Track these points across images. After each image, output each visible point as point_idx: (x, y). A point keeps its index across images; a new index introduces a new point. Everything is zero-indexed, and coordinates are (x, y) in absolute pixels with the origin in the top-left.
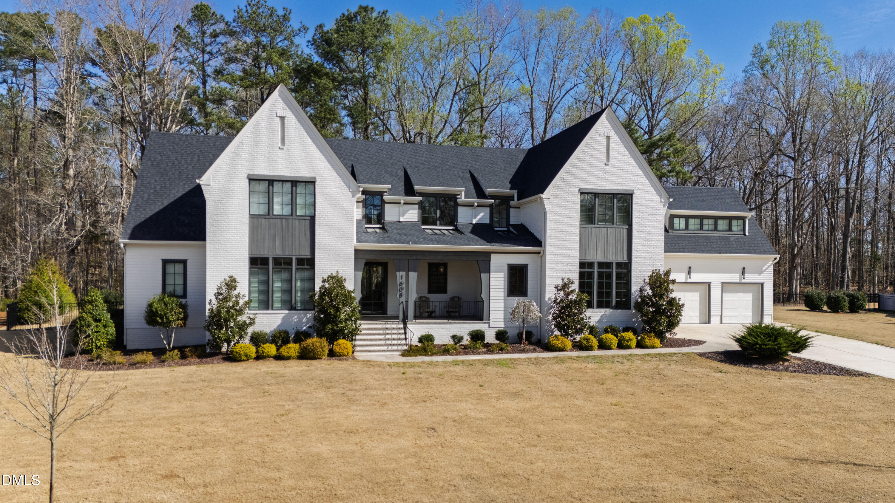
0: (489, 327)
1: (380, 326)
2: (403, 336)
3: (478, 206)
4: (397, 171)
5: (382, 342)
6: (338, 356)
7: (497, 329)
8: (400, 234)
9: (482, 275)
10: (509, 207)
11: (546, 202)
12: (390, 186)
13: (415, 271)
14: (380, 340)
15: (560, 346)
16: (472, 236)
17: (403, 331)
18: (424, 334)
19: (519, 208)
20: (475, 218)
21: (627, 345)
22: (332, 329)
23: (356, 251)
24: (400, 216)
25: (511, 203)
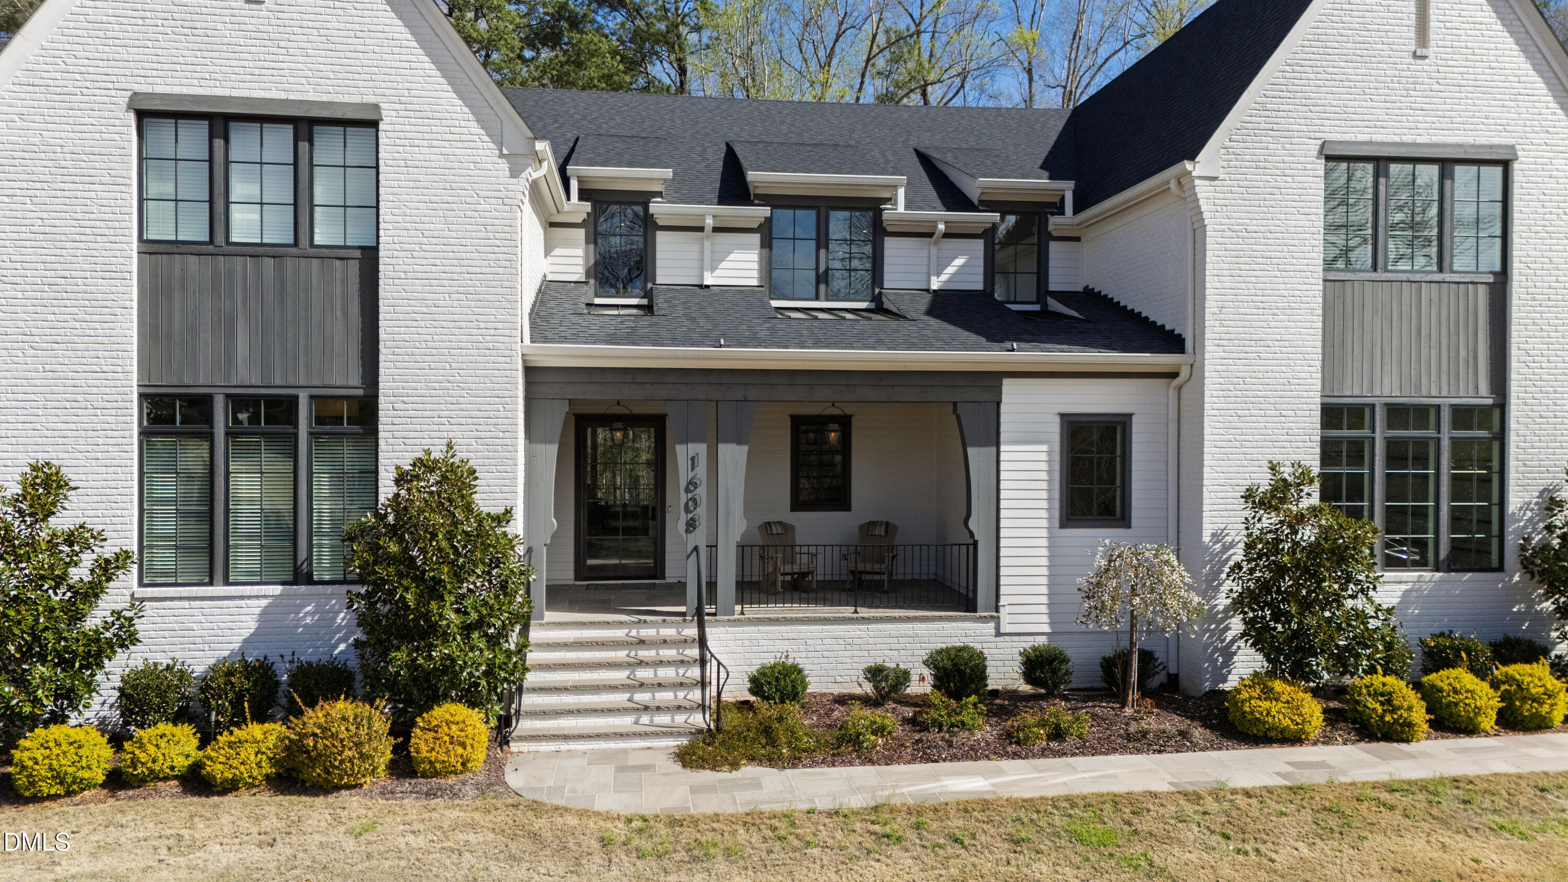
0: (998, 634)
1: (619, 634)
2: (694, 672)
3: (946, 235)
4: (704, 150)
5: (620, 698)
6: (424, 775)
7: (1027, 643)
8: (693, 319)
9: (971, 451)
10: (1046, 237)
11: (1203, 190)
12: (668, 173)
13: (739, 442)
14: (612, 688)
15: (1286, 722)
16: (934, 322)
17: (694, 652)
18: (769, 660)
19: (1078, 239)
20: (938, 274)
21: (1537, 715)
22: (412, 665)
23: (531, 372)
24: (702, 270)
25: (1054, 222)
